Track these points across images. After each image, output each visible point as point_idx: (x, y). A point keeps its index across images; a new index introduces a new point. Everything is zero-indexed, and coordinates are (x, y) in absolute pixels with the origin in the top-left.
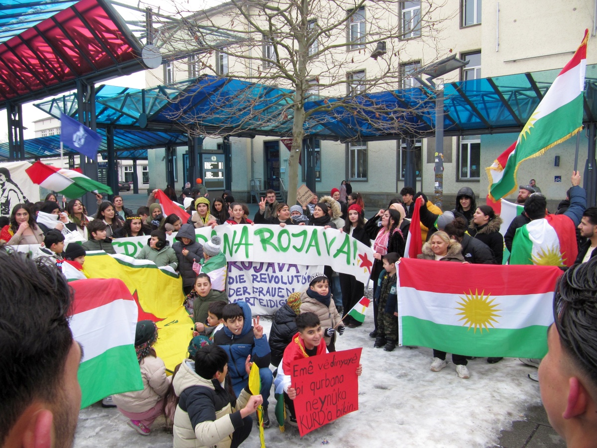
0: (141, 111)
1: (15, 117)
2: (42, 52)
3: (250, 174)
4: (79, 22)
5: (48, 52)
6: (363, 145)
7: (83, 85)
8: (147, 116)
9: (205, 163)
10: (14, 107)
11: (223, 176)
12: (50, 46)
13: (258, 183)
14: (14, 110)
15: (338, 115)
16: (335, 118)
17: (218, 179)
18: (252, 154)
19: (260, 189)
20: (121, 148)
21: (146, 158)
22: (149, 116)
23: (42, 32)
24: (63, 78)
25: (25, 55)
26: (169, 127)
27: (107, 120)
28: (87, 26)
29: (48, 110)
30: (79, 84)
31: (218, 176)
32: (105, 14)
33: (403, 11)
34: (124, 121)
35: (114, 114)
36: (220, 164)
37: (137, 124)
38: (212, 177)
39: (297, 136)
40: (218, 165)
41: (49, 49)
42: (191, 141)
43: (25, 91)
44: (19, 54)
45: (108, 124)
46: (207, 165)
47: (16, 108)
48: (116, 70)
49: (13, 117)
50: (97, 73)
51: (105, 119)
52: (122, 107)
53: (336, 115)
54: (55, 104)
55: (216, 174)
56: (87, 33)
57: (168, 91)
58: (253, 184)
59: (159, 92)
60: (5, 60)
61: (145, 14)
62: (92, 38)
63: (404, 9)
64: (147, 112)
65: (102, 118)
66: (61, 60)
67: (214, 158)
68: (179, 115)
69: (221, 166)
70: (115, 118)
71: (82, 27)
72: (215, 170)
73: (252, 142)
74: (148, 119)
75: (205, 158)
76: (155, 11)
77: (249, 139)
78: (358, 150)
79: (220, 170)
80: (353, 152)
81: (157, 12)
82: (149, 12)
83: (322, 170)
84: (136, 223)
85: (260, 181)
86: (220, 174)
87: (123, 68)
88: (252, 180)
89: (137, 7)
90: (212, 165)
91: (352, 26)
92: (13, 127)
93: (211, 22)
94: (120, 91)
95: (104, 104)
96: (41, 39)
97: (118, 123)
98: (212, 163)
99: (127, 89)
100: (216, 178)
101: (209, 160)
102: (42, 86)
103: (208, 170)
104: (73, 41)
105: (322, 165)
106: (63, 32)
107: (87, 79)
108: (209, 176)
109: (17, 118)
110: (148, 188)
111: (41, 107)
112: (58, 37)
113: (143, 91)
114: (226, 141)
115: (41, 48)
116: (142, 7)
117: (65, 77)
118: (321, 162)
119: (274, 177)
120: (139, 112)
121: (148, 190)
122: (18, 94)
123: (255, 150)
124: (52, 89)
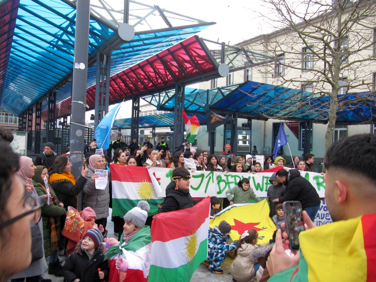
0: (206, 103)
1: (136, 105)
2: (158, 69)
3: (263, 143)
4: (183, 51)
5: (162, 69)
6: (344, 128)
7: (179, 87)
8: (209, 105)
9: (239, 135)
10: (136, 99)
11: (249, 144)
12: (163, 65)
13: (268, 150)
14: (136, 101)
15: (352, 106)
16: (349, 108)
17: (246, 146)
18: (265, 131)
19: (269, 153)
22: (211, 106)
23: (160, 58)
24: (167, 83)
25: (148, 70)
26: (221, 112)
28: (188, 53)
29: (150, 101)
30: (177, 86)
31: (246, 144)
32: (200, 47)
34: (190, 108)
35: (186, 104)
36: (248, 136)
37: (198, 110)
38: (242, 144)
39: (332, 119)
40: (246, 137)
41: (162, 67)
42: (233, 121)
43: (144, 90)
44: (145, 70)
46: (240, 137)
48: (201, 78)
50: (189, 80)
52: (194, 100)
53: (351, 106)
54: (154, 98)
55: (245, 143)
56: (187, 58)
57: (223, 91)
58: (265, 150)
59: (218, 91)
60: (136, 73)
61: (221, 45)
62: (189, 61)
64: (209, 103)
66: (168, 73)
67: (244, 132)
68: (256, 104)
69: (248, 137)
70: (186, 107)
71: (184, 54)
72: (245, 140)
73: (265, 123)
74: (210, 107)
75: (239, 132)
76: (227, 44)
77: (263, 121)
78: (340, 131)
79: (248, 140)
80: (336, 132)
82: (223, 45)
83: (313, 143)
84: (239, 167)
85: (269, 148)
86: (247, 142)
87: (204, 77)
88: (264, 147)
89: (217, 41)
90: (243, 137)
92: (134, 110)
93: (281, 48)
94: (192, 91)
96: (159, 61)
97: (188, 109)
98: (243, 135)
99: (196, 90)
100: (244, 145)
101: (241, 133)
102: (154, 87)
103: (240, 140)
104: (177, 62)
105: (313, 139)
106: (173, 57)
107: (182, 84)
108: (241, 143)
109: (137, 106)
111: (146, 99)
112: (168, 60)
113: (208, 90)
114: (250, 122)
115: (157, 67)
116: (220, 42)
117: (169, 83)
118: (312, 137)
120: (204, 103)
122: (140, 92)
123: (266, 128)
124: (160, 89)
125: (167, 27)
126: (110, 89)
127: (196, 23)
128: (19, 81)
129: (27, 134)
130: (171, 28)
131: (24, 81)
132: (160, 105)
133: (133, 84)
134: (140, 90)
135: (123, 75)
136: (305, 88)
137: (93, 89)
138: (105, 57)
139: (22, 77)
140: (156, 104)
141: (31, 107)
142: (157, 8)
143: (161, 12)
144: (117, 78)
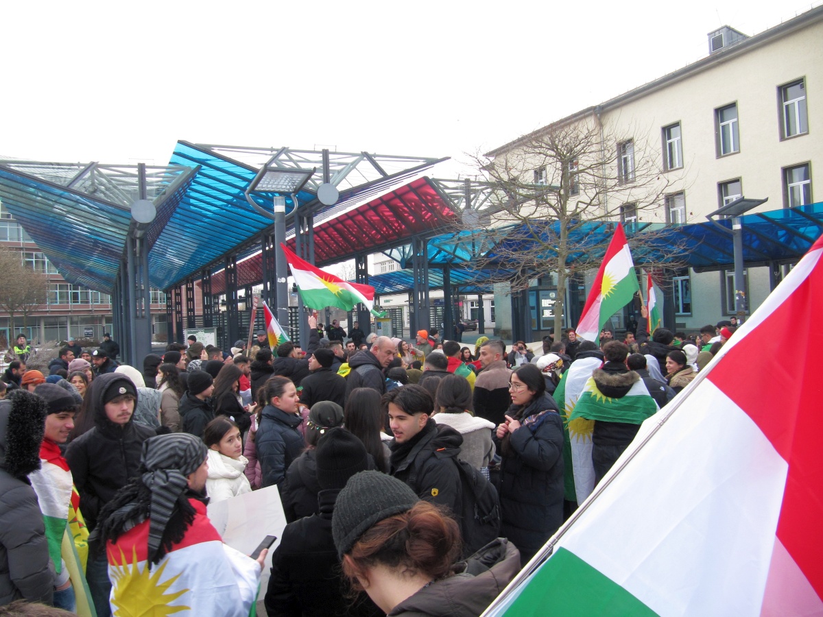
2: (384, 216)
5: (390, 216)
7: (417, 240)
9: (543, 300)
12: (391, 211)
14: (361, 261)
19: (619, 326)
20: (463, 283)
21: (492, 293)
23: (384, 201)
25: (370, 215)
27: (444, 260)
29: (389, 254)
30: (414, 240)
33: (785, 104)
38: (551, 316)
41: (391, 213)
43: (370, 244)
44: (366, 216)
45: (443, 264)
46: (545, 303)
47: (363, 259)
49: (360, 266)
51: (441, 259)
55: (554, 312)
60: (356, 221)
61: (464, 183)
63: (786, 100)
64: (476, 255)
65: (439, 258)
66: (400, 221)
67: (552, 295)
75: (543, 295)
76: (472, 179)
80: (731, 278)
81: (474, 180)
82: (467, 182)
89: (456, 179)
90: (550, 302)
91: (723, 127)
92: (360, 275)
95: (438, 248)
96: (385, 206)
100: (555, 316)
101: (547, 297)
103: (547, 308)
105: (692, 295)
106: (400, 201)
107: (421, 236)
108: (547, 314)
109: (363, 268)
110: (494, 326)
112: (397, 205)
115: (384, 213)
116: (463, 178)
117: (403, 234)
119: (637, 312)
120: (470, 255)
121: (494, 329)
124: (393, 244)
125: (381, 176)
126: (318, 241)
127: (421, 163)
128: (177, 242)
129: (215, 330)
130: (386, 177)
131: (186, 242)
132: (405, 260)
133: (353, 235)
134: (366, 245)
135: (337, 223)
136: (673, 200)
137: (293, 243)
138: (305, 219)
139: (184, 237)
140: (399, 258)
141: (191, 276)
142: (366, 155)
143: (370, 158)
144: (328, 227)
